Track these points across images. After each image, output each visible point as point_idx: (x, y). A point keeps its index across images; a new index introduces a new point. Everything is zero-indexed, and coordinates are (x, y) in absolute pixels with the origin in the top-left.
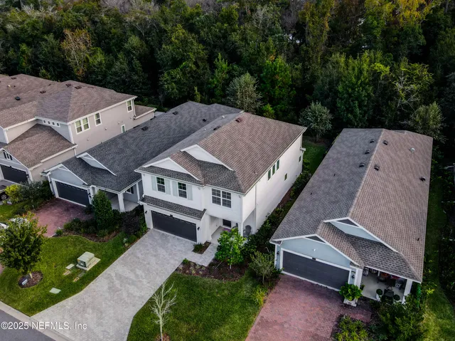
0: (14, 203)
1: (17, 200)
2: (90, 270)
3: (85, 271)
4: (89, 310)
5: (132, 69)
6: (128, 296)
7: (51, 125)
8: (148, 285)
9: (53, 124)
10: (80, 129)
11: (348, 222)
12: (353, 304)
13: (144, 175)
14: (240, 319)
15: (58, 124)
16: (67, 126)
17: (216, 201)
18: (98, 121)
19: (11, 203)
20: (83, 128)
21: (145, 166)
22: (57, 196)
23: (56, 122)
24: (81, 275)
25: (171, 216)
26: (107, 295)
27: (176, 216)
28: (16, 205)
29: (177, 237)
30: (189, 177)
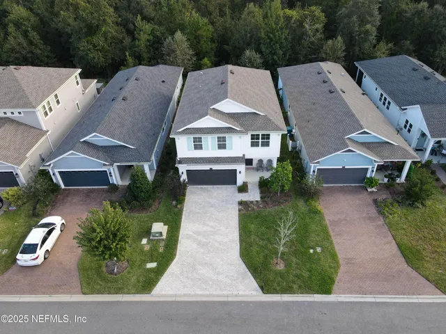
0: (19, 207)
1: (20, 202)
2: (167, 237)
3: (163, 240)
4: (199, 267)
5: (31, 43)
6: (220, 244)
7: (9, 115)
8: (227, 230)
9: (12, 113)
10: (46, 114)
11: (365, 133)
12: (374, 189)
13: (178, 139)
14: (317, 227)
15: (20, 113)
16: (34, 112)
17: (254, 144)
18: (58, 102)
19: (15, 208)
20: (48, 112)
21: (180, 130)
22: (63, 187)
23: (16, 111)
24: (162, 244)
25: (211, 169)
26: (202, 250)
27: (216, 167)
28: (22, 208)
29: (215, 186)
30: (230, 130)
